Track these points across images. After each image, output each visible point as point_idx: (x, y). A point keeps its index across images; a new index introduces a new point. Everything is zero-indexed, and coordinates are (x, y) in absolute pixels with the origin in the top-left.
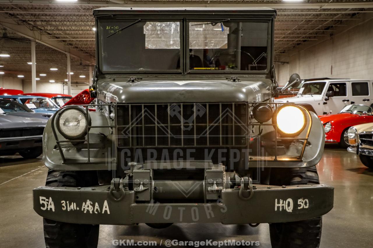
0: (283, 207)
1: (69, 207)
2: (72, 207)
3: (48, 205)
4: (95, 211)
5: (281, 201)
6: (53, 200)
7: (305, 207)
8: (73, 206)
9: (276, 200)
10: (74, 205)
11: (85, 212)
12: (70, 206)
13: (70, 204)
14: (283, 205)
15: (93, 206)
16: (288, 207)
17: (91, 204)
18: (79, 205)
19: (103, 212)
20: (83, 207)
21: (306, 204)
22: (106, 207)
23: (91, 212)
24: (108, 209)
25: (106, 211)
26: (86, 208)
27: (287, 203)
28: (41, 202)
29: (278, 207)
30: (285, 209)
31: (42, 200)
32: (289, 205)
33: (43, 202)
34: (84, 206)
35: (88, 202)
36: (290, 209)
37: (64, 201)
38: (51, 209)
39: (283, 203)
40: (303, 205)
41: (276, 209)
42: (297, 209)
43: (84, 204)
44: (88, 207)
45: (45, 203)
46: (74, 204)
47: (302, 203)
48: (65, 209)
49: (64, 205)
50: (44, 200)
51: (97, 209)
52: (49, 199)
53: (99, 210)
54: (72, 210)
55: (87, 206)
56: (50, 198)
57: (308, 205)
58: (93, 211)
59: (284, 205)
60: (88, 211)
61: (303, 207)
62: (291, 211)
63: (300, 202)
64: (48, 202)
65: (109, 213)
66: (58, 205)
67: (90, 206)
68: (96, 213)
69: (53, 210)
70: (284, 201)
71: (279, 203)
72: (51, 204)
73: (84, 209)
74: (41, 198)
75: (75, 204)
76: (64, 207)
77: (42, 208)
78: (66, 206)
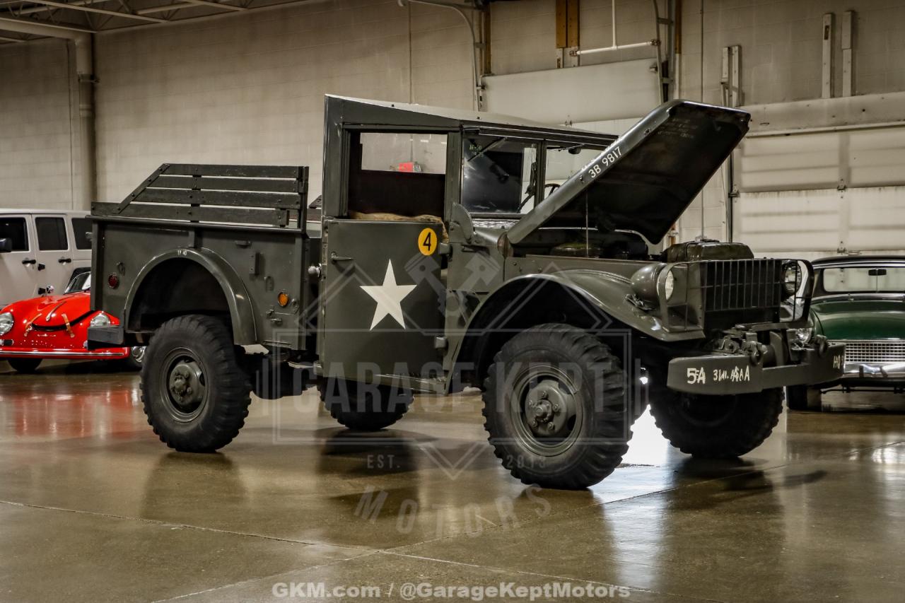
1: (721, 376)
2: (723, 375)
3: (697, 377)
4: (740, 378)
6: (704, 371)
8: (724, 376)
10: (725, 373)
11: (733, 380)
13: (722, 373)
15: (739, 372)
18: (729, 374)
19: (745, 379)
22: (747, 373)
23: (737, 381)
24: (748, 376)
25: (747, 378)
26: (734, 376)
28: (689, 375)
31: (691, 372)
33: (692, 374)
34: (733, 374)
35: (737, 369)
37: (716, 371)
38: (701, 381)
43: (733, 370)
45: (695, 375)
49: (716, 374)
50: (694, 372)
51: (741, 376)
52: (700, 370)
53: (743, 377)
54: (723, 379)
55: (735, 373)
56: (702, 368)
58: (738, 379)
60: (735, 379)
64: (698, 373)
65: (749, 379)
66: (709, 375)
67: (737, 374)
68: (741, 380)
69: (704, 382)
72: (701, 376)
73: (732, 377)
74: (689, 370)
76: (715, 377)
77: (689, 382)
78: (718, 375)
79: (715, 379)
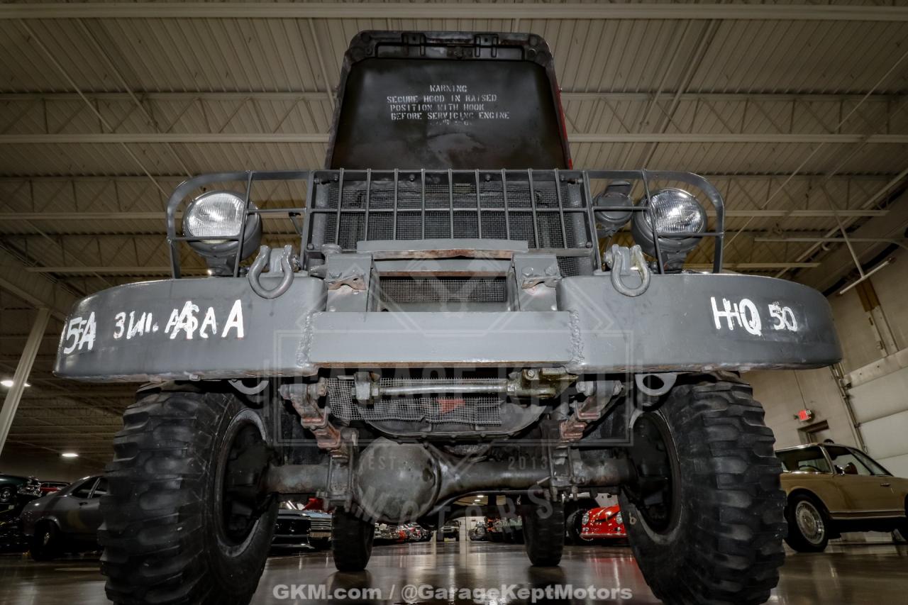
0: (734, 319)
1: (133, 328)
2: (140, 327)
3: (81, 335)
4: (202, 330)
5: (727, 304)
6: (96, 321)
7: (790, 328)
8: (145, 324)
9: (713, 300)
10: (146, 320)
11: (173, 336)
12: (134, 325)
13: (137, 319)
14: (733, 314)
15: (200, 316)
16: (748, 322)
17: (194, 312)
18: (161, 319)
19: (224, 334)
20: (170, 323)
21: (789, 318)
22: (236, 320)
23: (190, 336)
24: (239, 324)
25: (234, 330)
26: (180, 325)
27: (742, 310)
28: (69, 334)
29: (723, 320)
30: (741, 325)
31: (73, 327)
32: (749, 317)
33: (74, 332)
34: (174, 320)
35: (189, 307)
36: (755, 327)
37: (123, 314)
38: (86, 344)
39: (733, 310)
40: (783, 320)
41: (718, 325)
42: (772, 328)
43: (175, 312)
44: (185, 320)
45: (78, 333)
46: (146, 316)
47: (781, 314)
48: (120, 335)
49: (120, 324)
50: (77, 326)
51: (209, 327)
52: (88, 319)
53: (214, 327)
54: (138, 333)
55: (182, 317)
56: (92, 315)
57: (794, 322)
58: (196, 333)
59: (736, 314)
60: (182, 332)
61: (786, 327)
62: (760, 334)
63: (774, 311)
64: (84, 327)
65: (241, 334)
67: (192, 319)
68: (205, 336)
69: (91, 346)
70: (735, 305)
71: (721, 308)
72: (88, 332)
73: (172, 327)
74: (73, 323)
75: (150, 315)
76: (118, 329)
77: (66, 350)
78: (126, 325)
79: (117, 336)
